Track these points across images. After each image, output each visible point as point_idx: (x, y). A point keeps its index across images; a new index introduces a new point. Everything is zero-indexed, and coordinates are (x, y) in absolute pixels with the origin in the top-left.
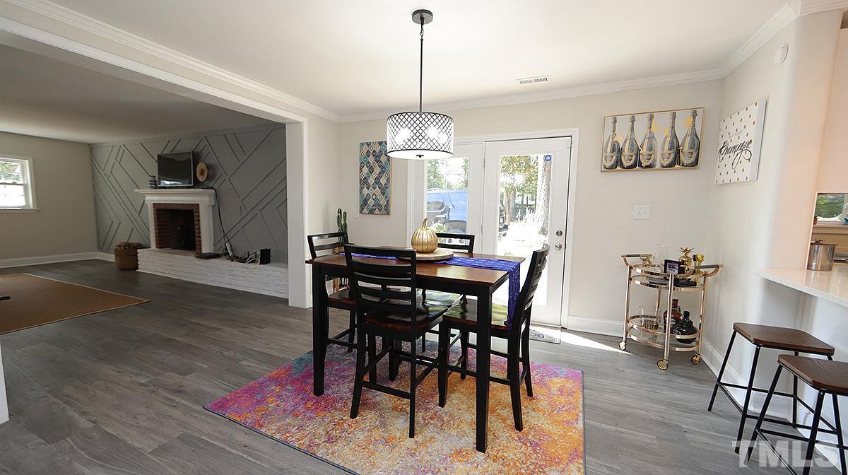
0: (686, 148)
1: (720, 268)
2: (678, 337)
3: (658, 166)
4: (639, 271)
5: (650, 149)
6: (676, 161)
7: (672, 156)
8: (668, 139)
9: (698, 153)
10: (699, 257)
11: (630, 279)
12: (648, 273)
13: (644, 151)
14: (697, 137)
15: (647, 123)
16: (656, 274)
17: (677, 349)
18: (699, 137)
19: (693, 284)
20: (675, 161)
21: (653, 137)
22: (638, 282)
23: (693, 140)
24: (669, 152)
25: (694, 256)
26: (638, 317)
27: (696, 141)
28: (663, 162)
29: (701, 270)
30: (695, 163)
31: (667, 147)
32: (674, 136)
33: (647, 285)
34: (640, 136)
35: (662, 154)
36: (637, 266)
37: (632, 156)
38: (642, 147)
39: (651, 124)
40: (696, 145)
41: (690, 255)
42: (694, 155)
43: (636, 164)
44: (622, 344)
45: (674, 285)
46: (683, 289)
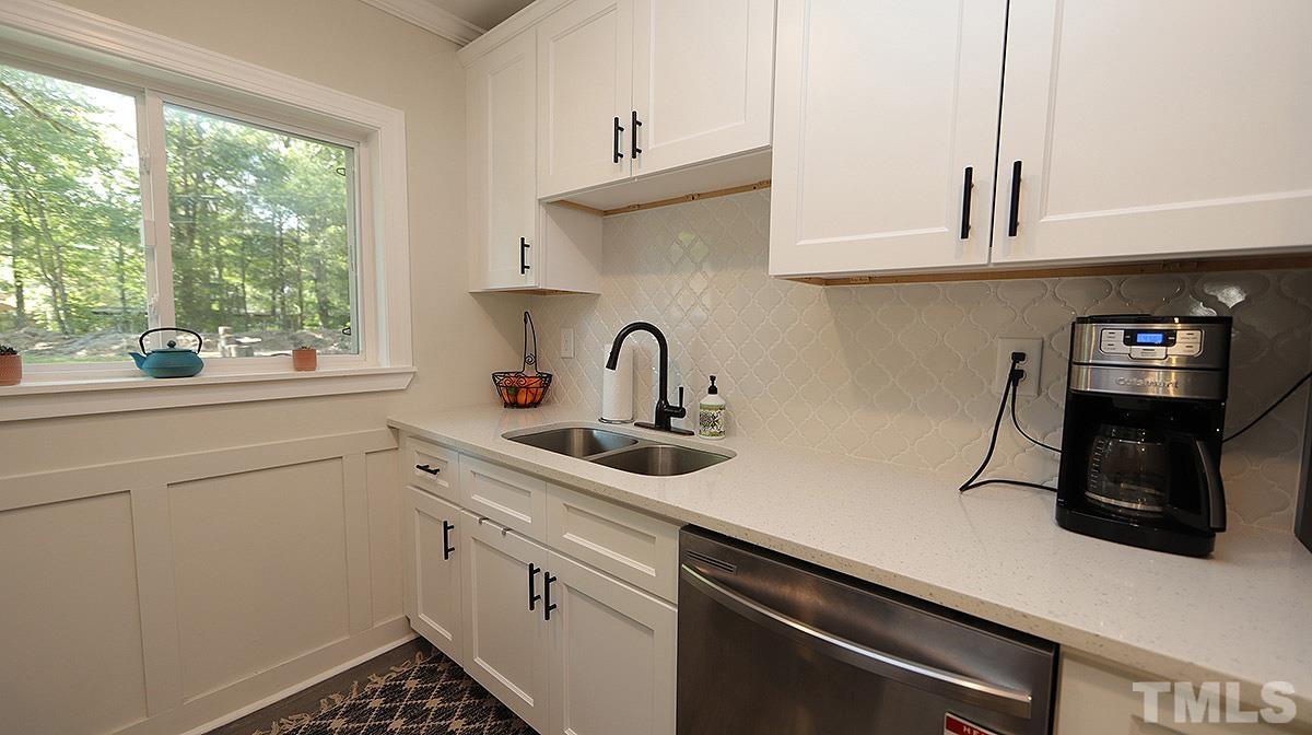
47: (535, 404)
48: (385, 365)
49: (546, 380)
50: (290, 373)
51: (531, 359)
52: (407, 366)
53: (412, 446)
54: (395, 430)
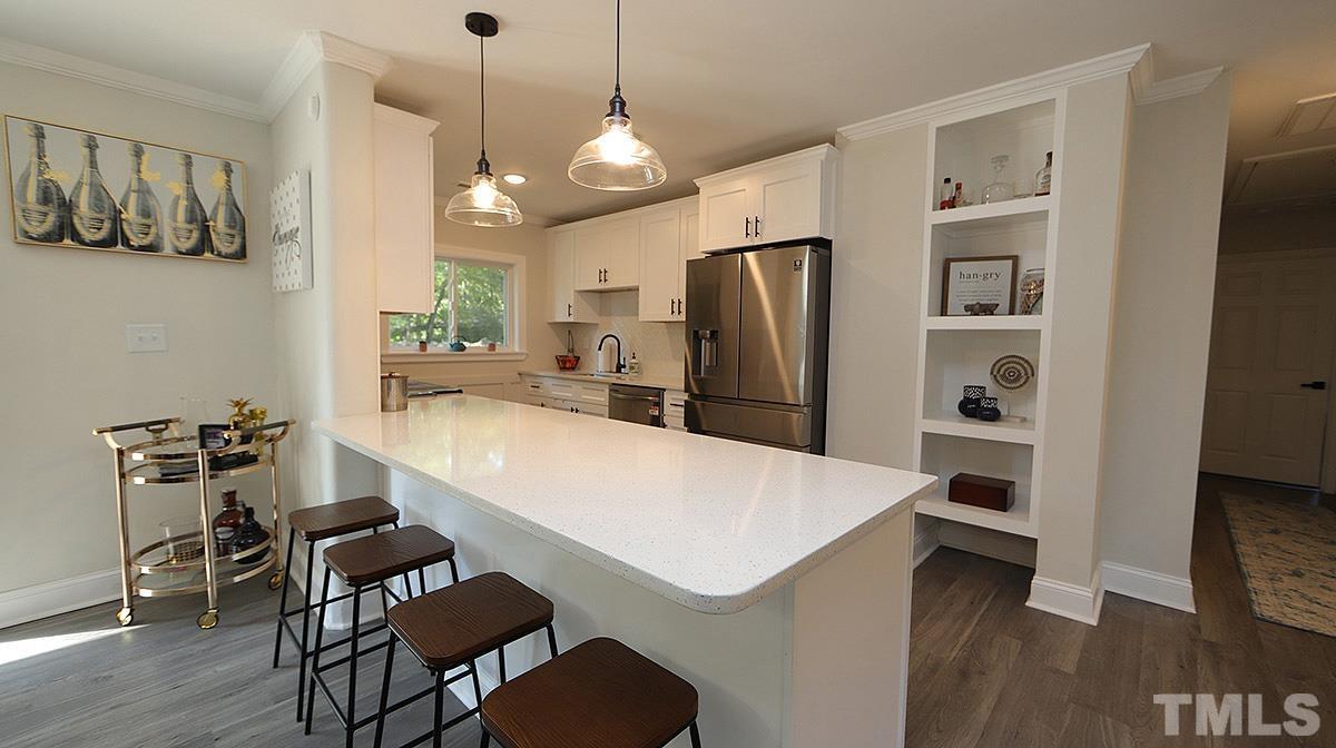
0: (220, 224)
1: (290, 426)
2: (236, 557)
3: (168, 249)
4: (138, 456)
5: (146, 213)
6: (203, 246)
7: (196, 235)
8: (183, 203)
9: (244, 238)
10: (258, 412)
11: (122, 476)
12: (159, 457)
13: (131, 214)
14: (238, 210)
15: (130, 160)
16: (177, 456)
17: (237, 579)
18: (242, 211)
19: (253, 460)
20: (203, 244)
21: (149, 192)
22: (139, 481)
23: (232, 215)
24: (189, 226)
25: (251, 411)
26: (161, 544)
27: (237, 216)
28: (178, 244)
29: (265, 432)
30: (241, 254)
31: (181, 215)
32: (194, 199)
33: (161, 481)
34: (117, 181)
35: (172, 228)
36: (136, 448)
37: (102, 221)
38: (125, 204)
39: (139, 164)
40: (237, 222)
41: (246, 410)
42: (238, 240)
43: (114, 239)
44: (124, 615)
45: (211, 469)
46: (233, 473)
47: (573, 369)
48: (517, 350)
49: (578, 359)
50: (487, 352)
51: (571, 350)
52: (524, 351)
53: (528, 379)
54: (520, 374)
